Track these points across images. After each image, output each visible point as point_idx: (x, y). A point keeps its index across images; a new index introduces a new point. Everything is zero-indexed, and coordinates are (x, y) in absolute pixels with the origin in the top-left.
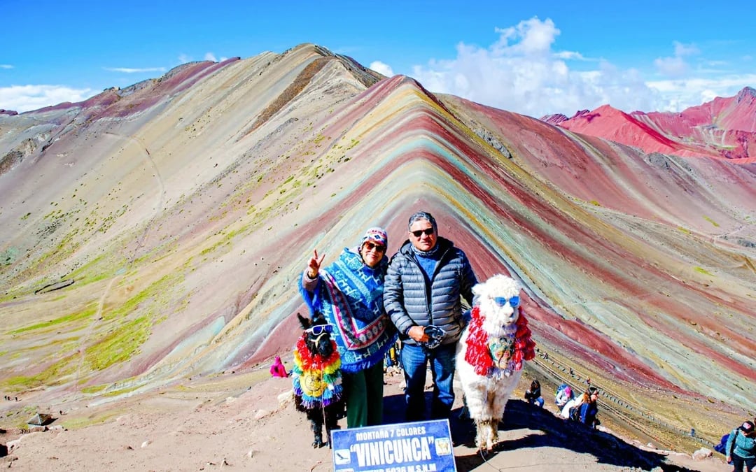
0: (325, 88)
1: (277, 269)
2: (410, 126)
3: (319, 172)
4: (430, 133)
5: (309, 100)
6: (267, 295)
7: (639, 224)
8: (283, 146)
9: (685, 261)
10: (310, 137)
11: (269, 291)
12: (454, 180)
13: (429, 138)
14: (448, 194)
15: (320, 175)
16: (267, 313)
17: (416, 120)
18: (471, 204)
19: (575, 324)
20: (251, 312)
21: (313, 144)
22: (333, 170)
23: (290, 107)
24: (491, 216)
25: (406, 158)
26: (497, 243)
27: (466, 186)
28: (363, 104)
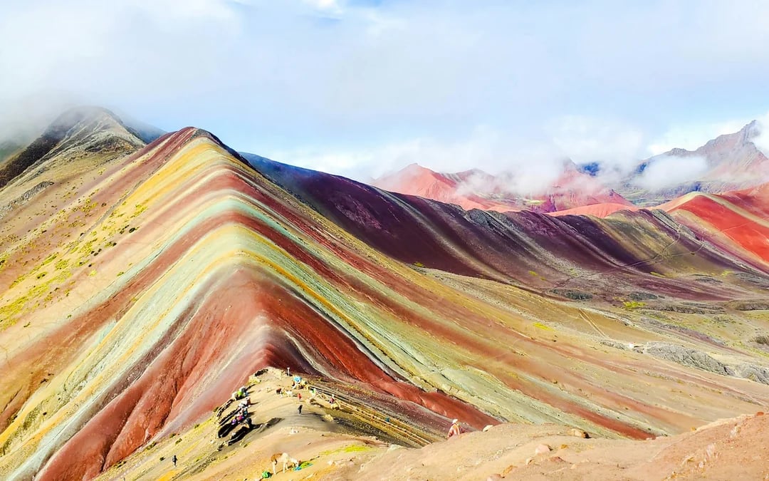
0: (88, 144)
1: (47, 377)
2: (213, 185)
3: (95, 246)
4: (239, 193)
5: (67, 159)
6: (32, 416)
7: (471, 283)
8: (34, 217)
9: (524, 318)
10: (76, 204)
11: (36, 409)
12: (277, 246)
13: (238, 199)
14: (272, 261)
15: (96, 251)
16: (35, 440)
17: (220, 178)
18: (301, 273)
19: (437, 396)
20: (8, 443)
21: (81, 213)
22: (115, 244)
23: (39, 168)
24: (324, 282)
25: (214, 223)
26: (337, 314)
27: (291, 252)
28: (145, 163)
